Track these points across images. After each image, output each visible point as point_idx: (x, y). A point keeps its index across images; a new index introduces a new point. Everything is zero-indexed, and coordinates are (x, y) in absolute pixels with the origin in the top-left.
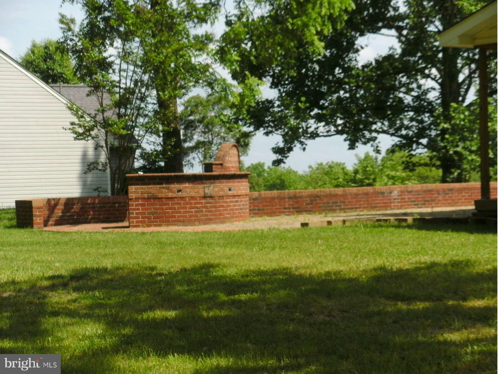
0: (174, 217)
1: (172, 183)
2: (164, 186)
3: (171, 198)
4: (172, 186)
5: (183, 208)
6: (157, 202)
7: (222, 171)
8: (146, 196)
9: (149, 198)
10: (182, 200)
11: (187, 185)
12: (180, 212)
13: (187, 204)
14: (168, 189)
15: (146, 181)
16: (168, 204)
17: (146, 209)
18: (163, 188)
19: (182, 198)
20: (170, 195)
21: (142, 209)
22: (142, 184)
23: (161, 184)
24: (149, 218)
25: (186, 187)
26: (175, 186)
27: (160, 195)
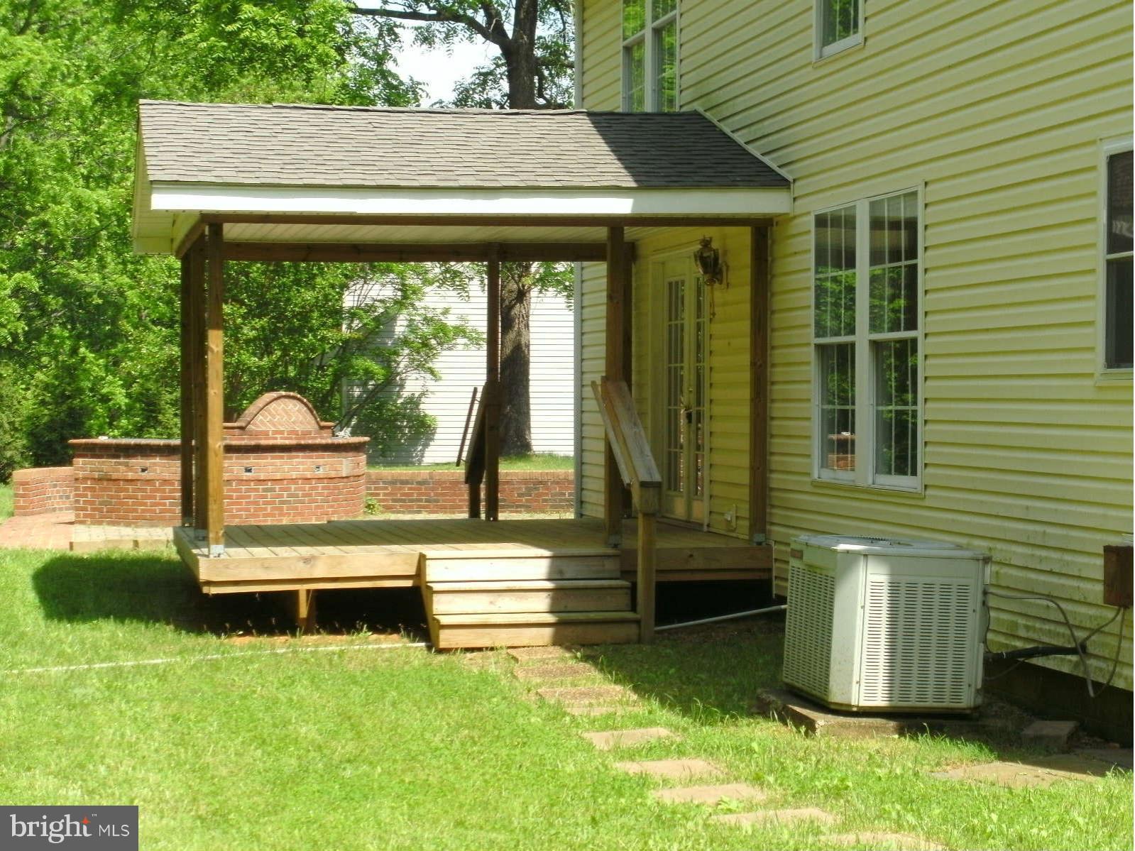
0: (136, 510)
1: (133, 456)
2: (122, 460)
3: (132, 480)
4: (133, 461)
5: (150, 497)
6: (111, 485)
7: (244, 439)
8: (96, 475)
9: (100, 480)
10: (148, 485)
11: (158, 460)
12: (145, 504)
13: (157, 490)
14: (127, 465)
15: (97, 453)
16: (127, 490)
17: (98, 497)
18: (120, 464)
19: (148, 481)
20: (130, 475)
21: (92, 497)
22: (93, 457)
23: (118, 457)
24: (101, 511)
25: (154, 464)
26: (138, 462)
27: (115, 475)
